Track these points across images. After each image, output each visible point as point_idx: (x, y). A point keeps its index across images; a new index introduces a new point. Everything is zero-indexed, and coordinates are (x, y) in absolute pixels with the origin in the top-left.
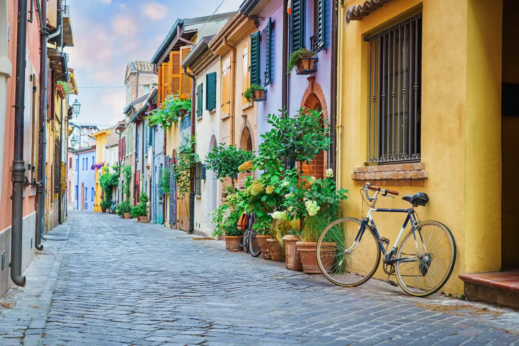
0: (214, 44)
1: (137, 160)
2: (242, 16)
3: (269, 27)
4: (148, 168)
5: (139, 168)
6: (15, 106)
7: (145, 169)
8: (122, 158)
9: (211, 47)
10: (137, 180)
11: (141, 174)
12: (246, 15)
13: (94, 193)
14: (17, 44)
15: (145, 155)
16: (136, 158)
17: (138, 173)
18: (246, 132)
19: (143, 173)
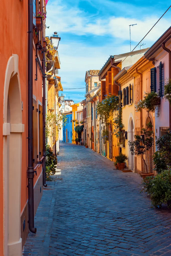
0: (130, 71)
1: (92, 121)
2: (146, 59)
3: (160, 67)
4: (98, 125)
5: (93, 125)
6: (28, 138)
7: (96, 126)
8: (85, 118)
9: (129, 72)
10: (92, 131)
11: (94, 128)
12: (148, 59)
13: (72, 134)
14: (28, 105)
15: (96, 119)
16: (92, 120)
17: (93, 128)
18: (149, 119)
19: (95, 128)
